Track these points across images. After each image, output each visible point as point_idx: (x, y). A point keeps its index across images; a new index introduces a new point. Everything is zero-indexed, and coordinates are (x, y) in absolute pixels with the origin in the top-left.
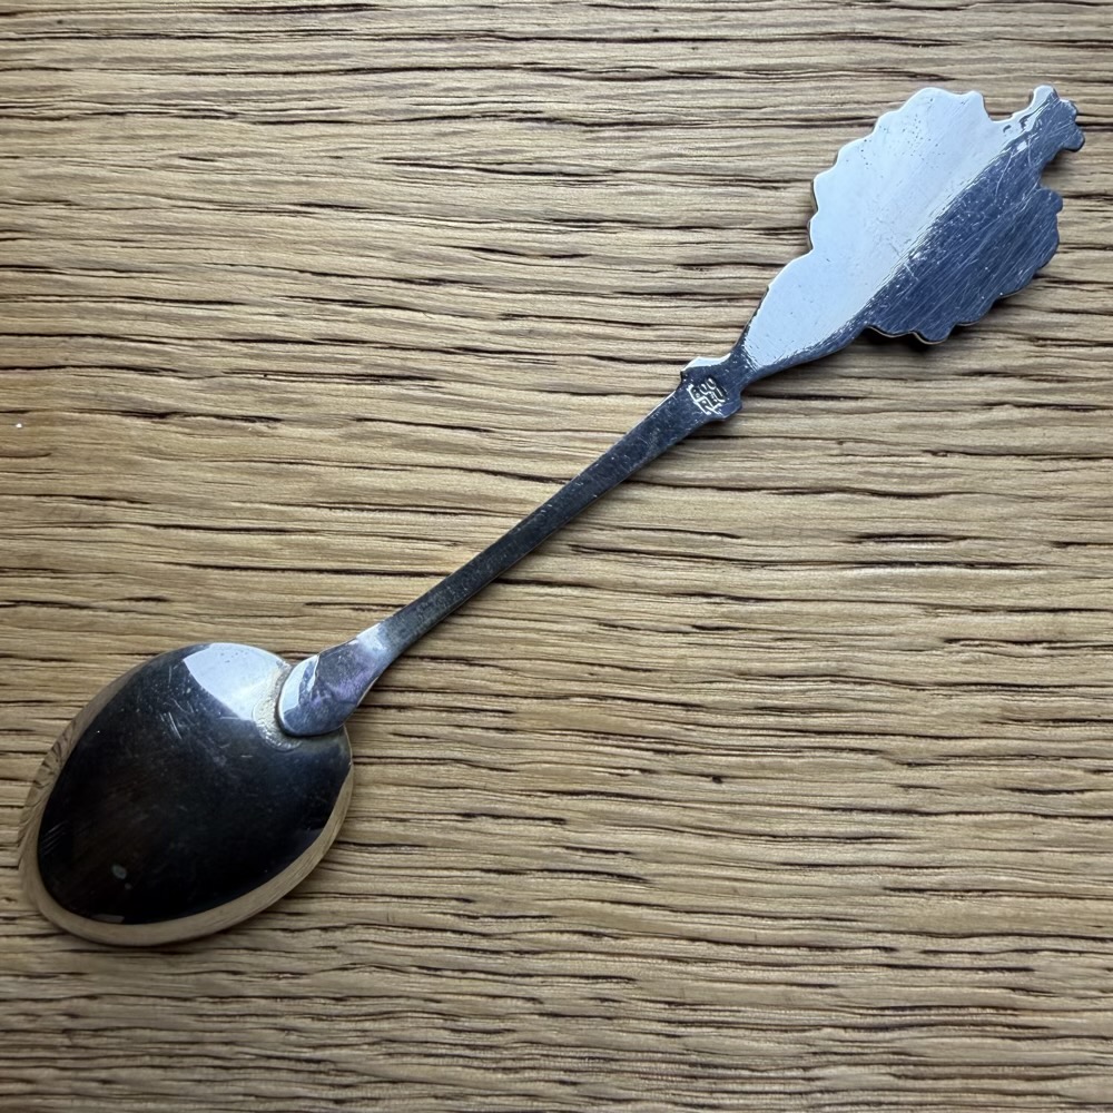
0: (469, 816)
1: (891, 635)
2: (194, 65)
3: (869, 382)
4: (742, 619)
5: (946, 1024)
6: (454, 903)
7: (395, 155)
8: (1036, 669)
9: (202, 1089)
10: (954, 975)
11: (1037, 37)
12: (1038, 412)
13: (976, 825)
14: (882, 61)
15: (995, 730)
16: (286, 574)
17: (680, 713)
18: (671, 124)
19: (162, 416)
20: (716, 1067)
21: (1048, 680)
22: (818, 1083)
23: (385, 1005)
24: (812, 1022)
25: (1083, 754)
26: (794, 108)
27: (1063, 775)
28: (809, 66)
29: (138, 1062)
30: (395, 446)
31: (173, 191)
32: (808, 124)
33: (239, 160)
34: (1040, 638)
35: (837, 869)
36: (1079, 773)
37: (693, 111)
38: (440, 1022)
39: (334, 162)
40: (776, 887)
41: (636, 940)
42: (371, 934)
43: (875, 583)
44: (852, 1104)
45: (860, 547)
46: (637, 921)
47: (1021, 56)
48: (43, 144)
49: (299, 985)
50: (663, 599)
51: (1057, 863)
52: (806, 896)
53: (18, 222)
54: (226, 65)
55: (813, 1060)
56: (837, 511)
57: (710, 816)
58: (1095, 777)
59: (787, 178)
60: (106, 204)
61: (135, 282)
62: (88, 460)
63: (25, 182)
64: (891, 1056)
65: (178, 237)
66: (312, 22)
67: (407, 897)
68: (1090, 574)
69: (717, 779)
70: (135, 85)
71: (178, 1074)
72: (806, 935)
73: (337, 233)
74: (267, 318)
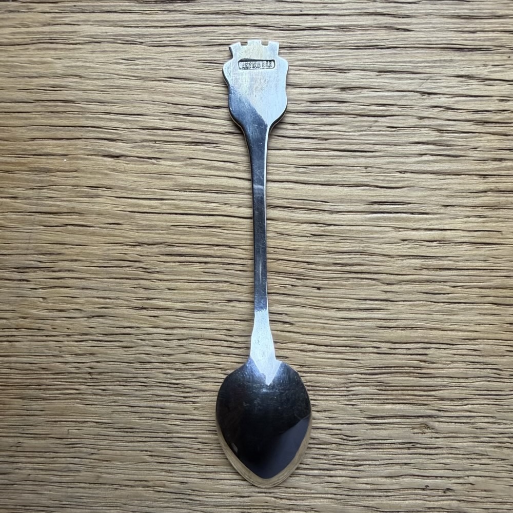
0: (230, 301)
1: (382, 238)
2: (126, 23)
3: (377, 146)
4: (329, 232)
5: (396, 373)
6: (225, 331)
7: (202, 59)
8: (434, 250)
9: (137, 393)
10: (400, 356)
11: (445, 14)
12: (439, 158)
13: (410, 305)
14: (386, 23)
15: (419, 272)
16: (164, 215)
17: (306, 265)
18: (306, 48)
19: (117, 157)
20: (316, 387)
21: (438, 255)
22: (352, 392)
23: (201, 365)
24: (350, 372)
25: (449, 281)
26: (352, 42)
27: (442, 288)
28: (358, 25)
29: (115, 384)
30: (203, 168)
31: (120, 73)
32: (358, 48)
33: (144, 61)
34: (436, 240)
35: (360, 320)
36: (448, 287)
37: (314, 43)
38: (220, 371)
39: (180, 61)
40: (339, 326)
41: (288, 344)
42: (195, 342)
43: (377, 219)
44: (363, 399)
45: (372, 206)
46: (290, 338)
47: (439, 22)
48: (70, 54)
49: (171, 359)
50: (301, 224)
51: (438, 319)
52: (349, 329)
53: (62, 84)
54: (138, 23)
55: (350, 385)
56: (364, 193)
57: (316, 301)
58: (453, 289)
59: (349, 68)
60: (95, 77)
61: (106, 107)
62: (91, 173)
63: (64, 68)
64: (377, 383)
65: (122, 90)
66: (171, 7)
67: (208, 329)
68: (455, 217)
69: (319, 289)
70: (104, 31)
71: (129, 388)
72: (349, 343)
73: (181, 89)
74: (156, 120)
